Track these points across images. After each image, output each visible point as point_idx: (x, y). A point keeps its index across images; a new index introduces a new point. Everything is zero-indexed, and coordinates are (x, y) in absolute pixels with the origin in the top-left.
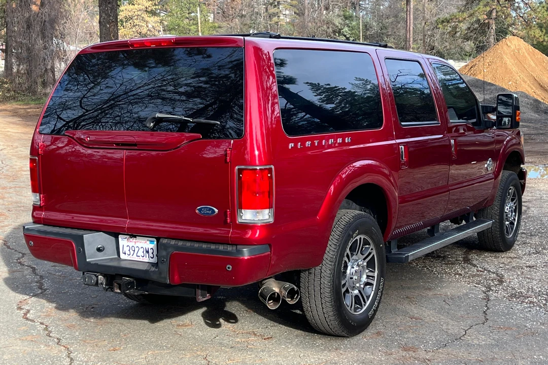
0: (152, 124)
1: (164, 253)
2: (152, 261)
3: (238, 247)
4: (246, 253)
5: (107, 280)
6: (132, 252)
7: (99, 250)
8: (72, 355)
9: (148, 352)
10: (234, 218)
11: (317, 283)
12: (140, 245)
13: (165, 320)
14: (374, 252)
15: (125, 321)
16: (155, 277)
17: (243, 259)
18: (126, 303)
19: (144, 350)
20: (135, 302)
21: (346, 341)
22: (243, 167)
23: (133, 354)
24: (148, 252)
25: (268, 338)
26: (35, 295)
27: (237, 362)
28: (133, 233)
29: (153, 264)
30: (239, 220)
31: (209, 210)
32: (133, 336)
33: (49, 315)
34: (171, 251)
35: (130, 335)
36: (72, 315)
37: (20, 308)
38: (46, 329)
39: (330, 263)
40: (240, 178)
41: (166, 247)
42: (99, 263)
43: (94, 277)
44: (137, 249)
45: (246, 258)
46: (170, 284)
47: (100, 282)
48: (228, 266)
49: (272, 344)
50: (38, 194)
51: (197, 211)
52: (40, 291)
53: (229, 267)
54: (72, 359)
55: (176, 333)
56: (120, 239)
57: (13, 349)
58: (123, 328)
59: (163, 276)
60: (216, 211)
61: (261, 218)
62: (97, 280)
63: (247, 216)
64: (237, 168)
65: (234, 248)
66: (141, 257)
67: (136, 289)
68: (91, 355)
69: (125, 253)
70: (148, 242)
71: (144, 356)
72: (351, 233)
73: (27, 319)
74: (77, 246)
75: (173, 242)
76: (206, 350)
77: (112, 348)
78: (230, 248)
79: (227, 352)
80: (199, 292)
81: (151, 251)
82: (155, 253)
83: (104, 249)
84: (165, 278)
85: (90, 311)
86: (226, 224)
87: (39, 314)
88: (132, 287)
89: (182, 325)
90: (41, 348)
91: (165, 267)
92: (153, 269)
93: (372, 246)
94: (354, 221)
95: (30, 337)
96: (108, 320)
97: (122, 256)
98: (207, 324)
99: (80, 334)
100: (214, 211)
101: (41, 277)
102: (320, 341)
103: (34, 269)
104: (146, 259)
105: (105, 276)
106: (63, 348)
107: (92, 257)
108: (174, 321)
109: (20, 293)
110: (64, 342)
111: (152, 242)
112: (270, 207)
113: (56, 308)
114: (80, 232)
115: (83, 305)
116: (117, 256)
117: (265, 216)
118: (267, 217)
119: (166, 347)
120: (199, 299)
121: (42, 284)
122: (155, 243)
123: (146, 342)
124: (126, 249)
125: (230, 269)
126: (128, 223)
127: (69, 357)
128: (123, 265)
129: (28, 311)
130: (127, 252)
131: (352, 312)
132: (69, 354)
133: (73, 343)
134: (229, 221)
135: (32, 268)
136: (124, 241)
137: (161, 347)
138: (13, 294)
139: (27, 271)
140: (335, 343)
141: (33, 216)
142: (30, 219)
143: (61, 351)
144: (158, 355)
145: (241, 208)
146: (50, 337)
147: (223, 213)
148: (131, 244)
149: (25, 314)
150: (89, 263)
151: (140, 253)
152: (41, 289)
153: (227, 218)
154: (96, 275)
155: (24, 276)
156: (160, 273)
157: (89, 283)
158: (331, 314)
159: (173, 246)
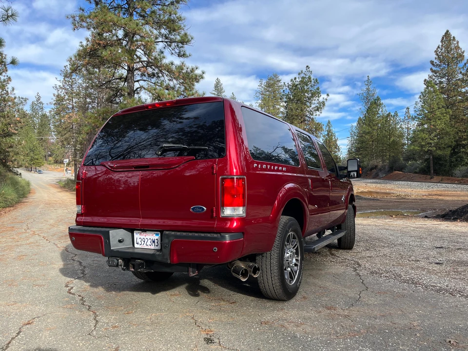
0: (160, 153)
1: (166, 241)
2: (156, 248)
3: (222, 234)
4: (227, 238)
5: (125, 263)
6: (143, 243)
7: (120, 241)
8: (98, 318)
9: (152, 314)
10: (218, 213)
11: (268, 263)
12: (148, 237)
13: (162, 292)
14: (298, 244)
15: (136, 293)
16: (159, 259)
17: (225, 243)
18: (137, 281)
19: (149, 312)
20: (142, 281)
21: (286, 304)
22: (225, 177)
23: (141, 316)
24: (154, 242)
25: (233, 302)
26: (78, 278)
27: (216, 320)
28: (144, 229)
29: (157, 250)
30: (222, 215)
31: (200, 209)
32: (141, 303)
33: (85, 290)
34: (172, 239)
35: (139, 302)
36: (100, 290)
37: (67, 286)
38: (82, 300)
39: (277, 249)
40: (223, 185)
41: (168, 236)
42: (120, 250)
43: (116, 261)
44: (146, 240)
45: (227, 242)
46: (170, 263)
47: (119, 264)
48: (214, 248)
49: (237, 307)
50: (80, 206)
51: (191, 210)
52: (82, 275)
53: (216, 249)
54: (97, 321)
55: (170, 300)
56: (135, 234)
57: (56, 315)
58: (135, 297)
59: (165, 257)
60: (205, 208)
61: (237, 213)
62: (118, 263)
63: (228, 212)
64: (220, 177)
65: (219, 235)
66: (149, 246)
67: (145, 268)
68: (112, 318)
69: (138, 244)
70: (154, 235)
71: (149, 318)
72: (288, 229)
73: (70, 293)
74: (105, 239)
75: (173, 233)
76: (192, 311)
77: (127, 312)
78: (215, 235)
79: (207, 313)
80: (191, 269)
81: (156, 241)
82: (159, 242)
83: (123, 241)
84: (167, 259)
85: (113, 287)
86: (212, 218)
87: (80, 289)
88: (142, 267)
89: (174, 295)
90: (76, 313)
91: (167, 251)
92: (158, 253)
93: (297, 240)
94: (289, 222)
95: (70, 305)
96: (125, 292)
97: (136, 246)
98: (190, 294)
99: (105, 302)
100: (203, 209)
101: (85, 267)
102: (269, 304)
103: (80, 263)
104: (153, 247)
105: (123, 259)
106: (91, 312)
107: (115, 246)
108: (168, 292)
109: (69, 277)
110: (93, 308)
111: (157, 234)
112: (243, 206)
113: (91, 286)
114: (107, 229)
115: (108, 283)
116: (132, 246)
117: (240, 211)
118: (241, 213)
119: (165, 310)
120: (190, 275)
121: (84, 271)
122: (160, 235)
123: (150, 307)
124: (139, 241)
125: (216, 250)
126: (141, 221)
127: (95, 319)
128: (136, 251)
129: (72, 288)
130: (140, 243)
131: (289, 283)
132: (96, 317)
133: (99, 309)
134: (214, 215)
135: (79, 262)
136: (137, 235)
137: (161, 310)
138: (64, 278)
139: (76, 264)
140: (280, 305)
141: (76, 221)
142: (74, 224)
143: (90, 315)
144: (159, 317)
145: (223, 205)
146: (84, 305)
147: (210, 210)
148: (142, 237)
149: (70, 290)
150: (112, 250)
151: (149, 243)
152: (83, 274)
153: (213, 214)
154: (117, 259)
155: (73, 267)
156: (163, 255)
157: (112, 265)
158: (278, 284)
159: (173, 235)
